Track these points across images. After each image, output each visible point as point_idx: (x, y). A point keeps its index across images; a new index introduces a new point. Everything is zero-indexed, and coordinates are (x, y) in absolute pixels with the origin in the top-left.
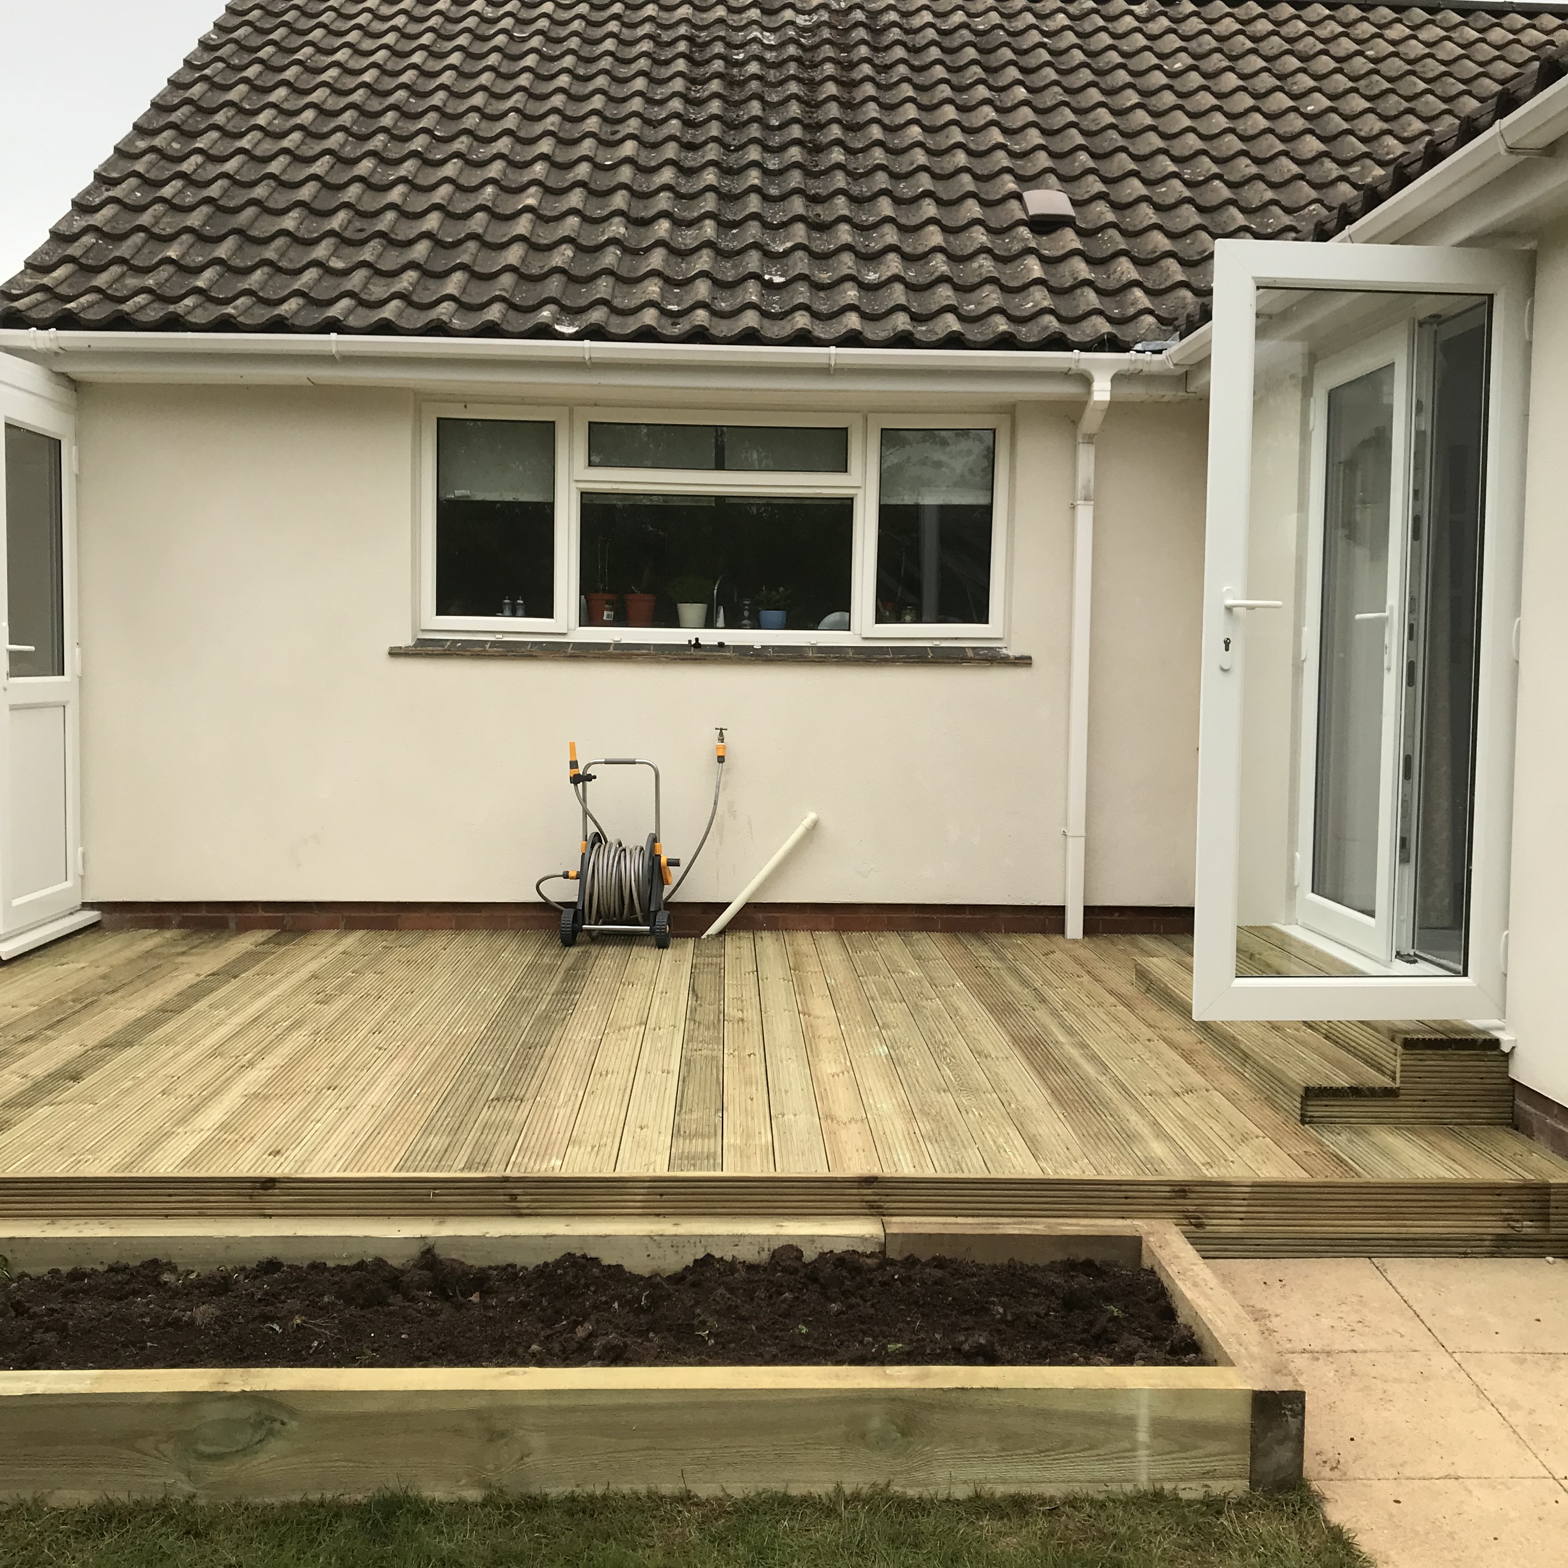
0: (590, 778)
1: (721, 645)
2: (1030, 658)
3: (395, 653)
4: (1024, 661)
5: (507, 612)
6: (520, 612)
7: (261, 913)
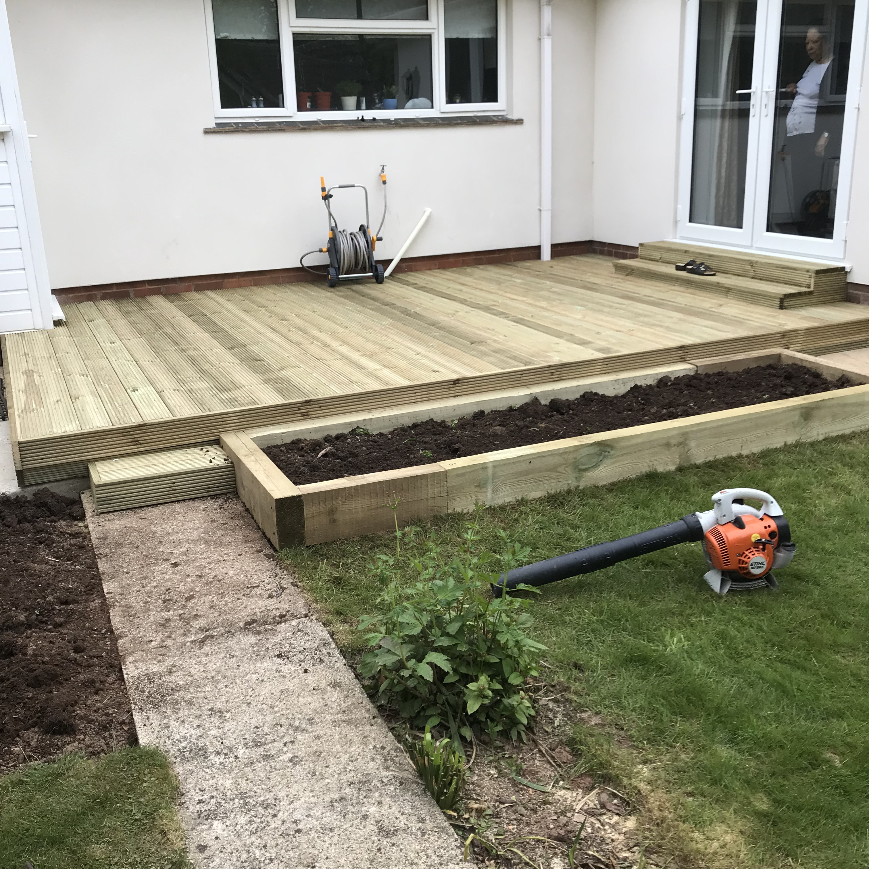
0: (331, 196)
1: (374, 119)
2: (522, 120)
3: (207, 132)
4: (519, 122)
5: (254, 104)
6: (262, 105)
7: (147, 287)
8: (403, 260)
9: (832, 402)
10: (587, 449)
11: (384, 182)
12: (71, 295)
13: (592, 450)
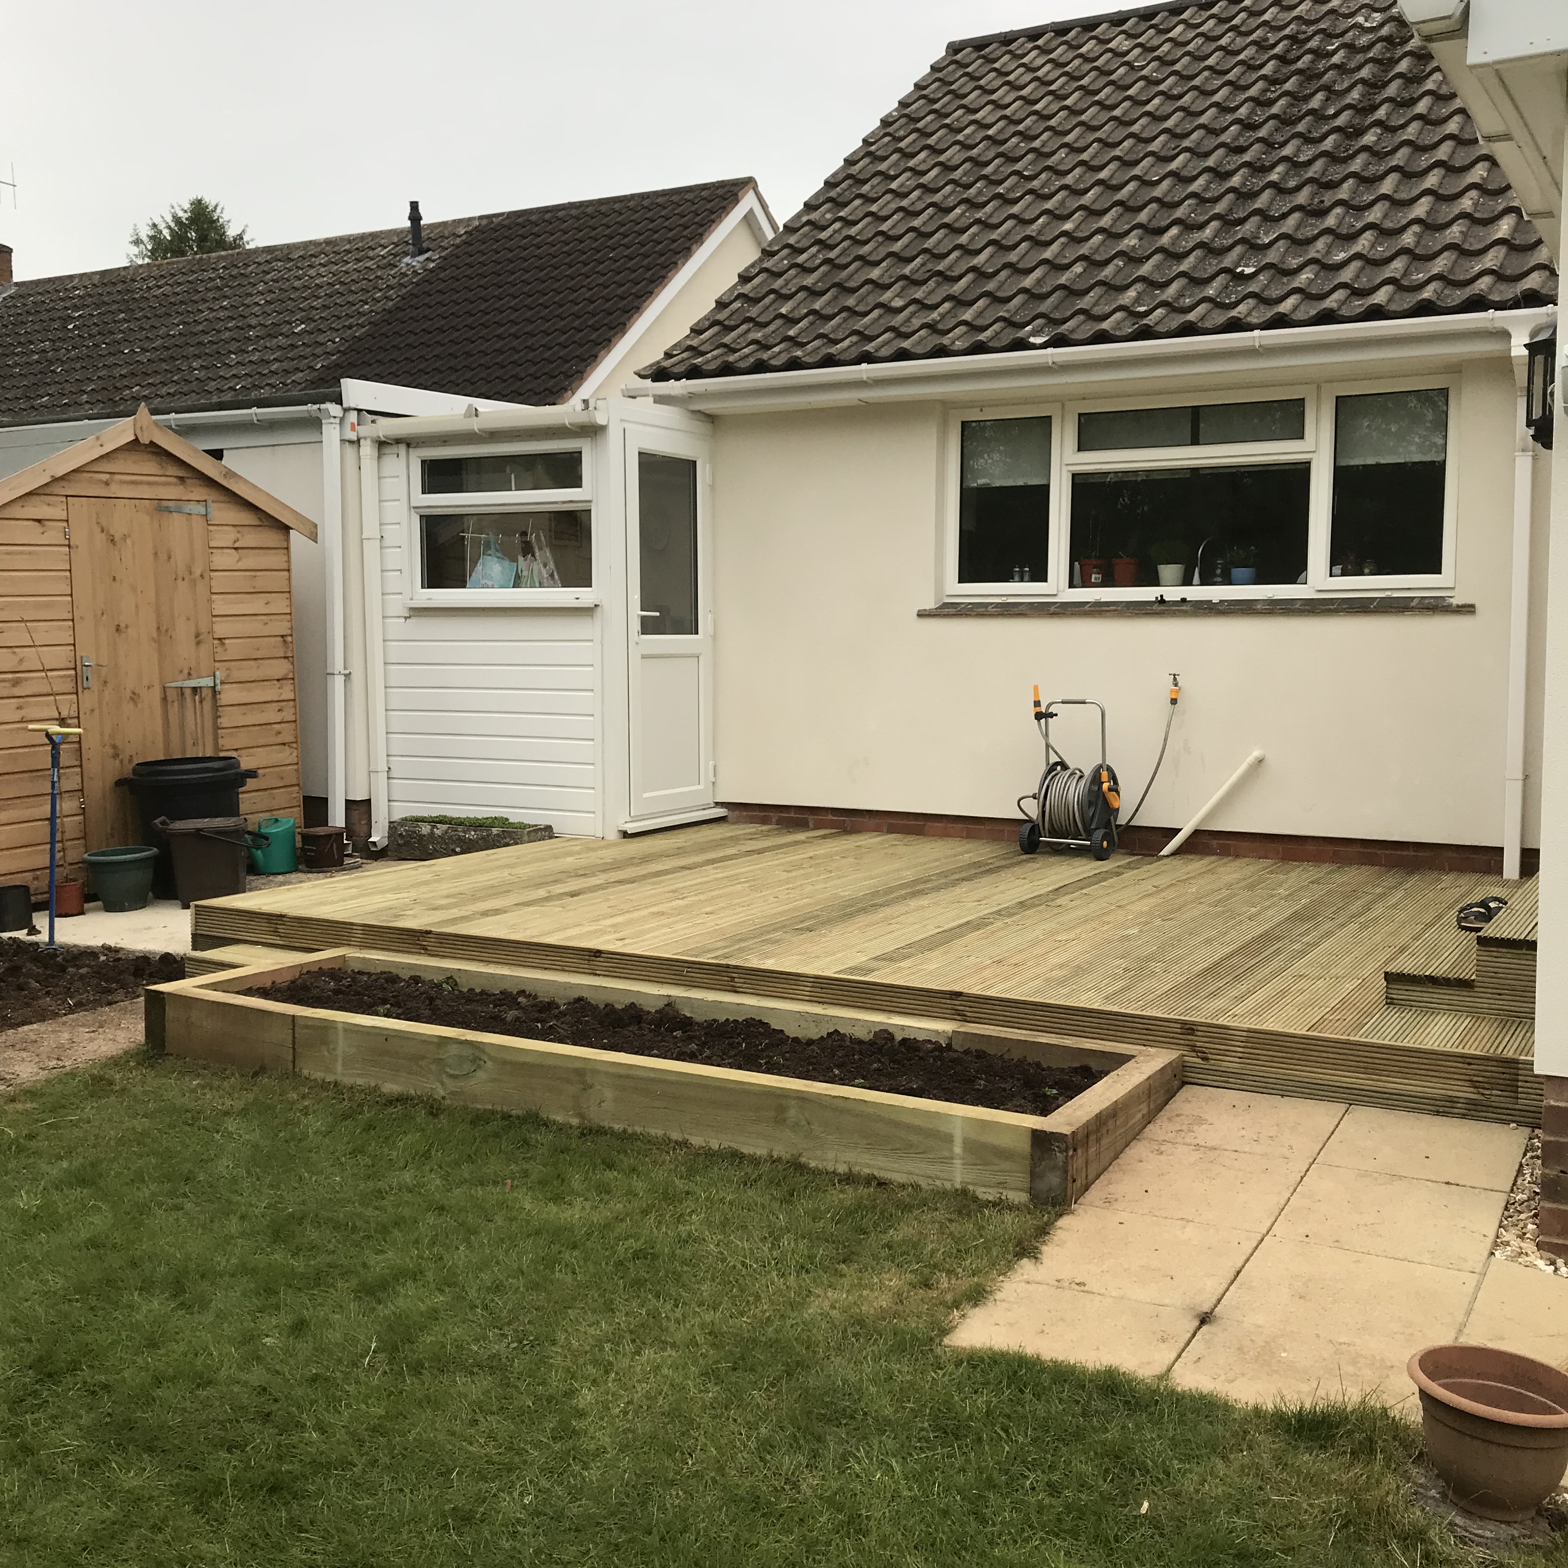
0: (1052, 715)
1: (1184, 600)
2: (1473, 606)
3: (922, 615)
4: (1468, 609)
5: (1017, 578)
6: (1026, 577)
7: (830, 817)
8: (1196, 833)
10: (456, 1046)
11: (1174, 701)
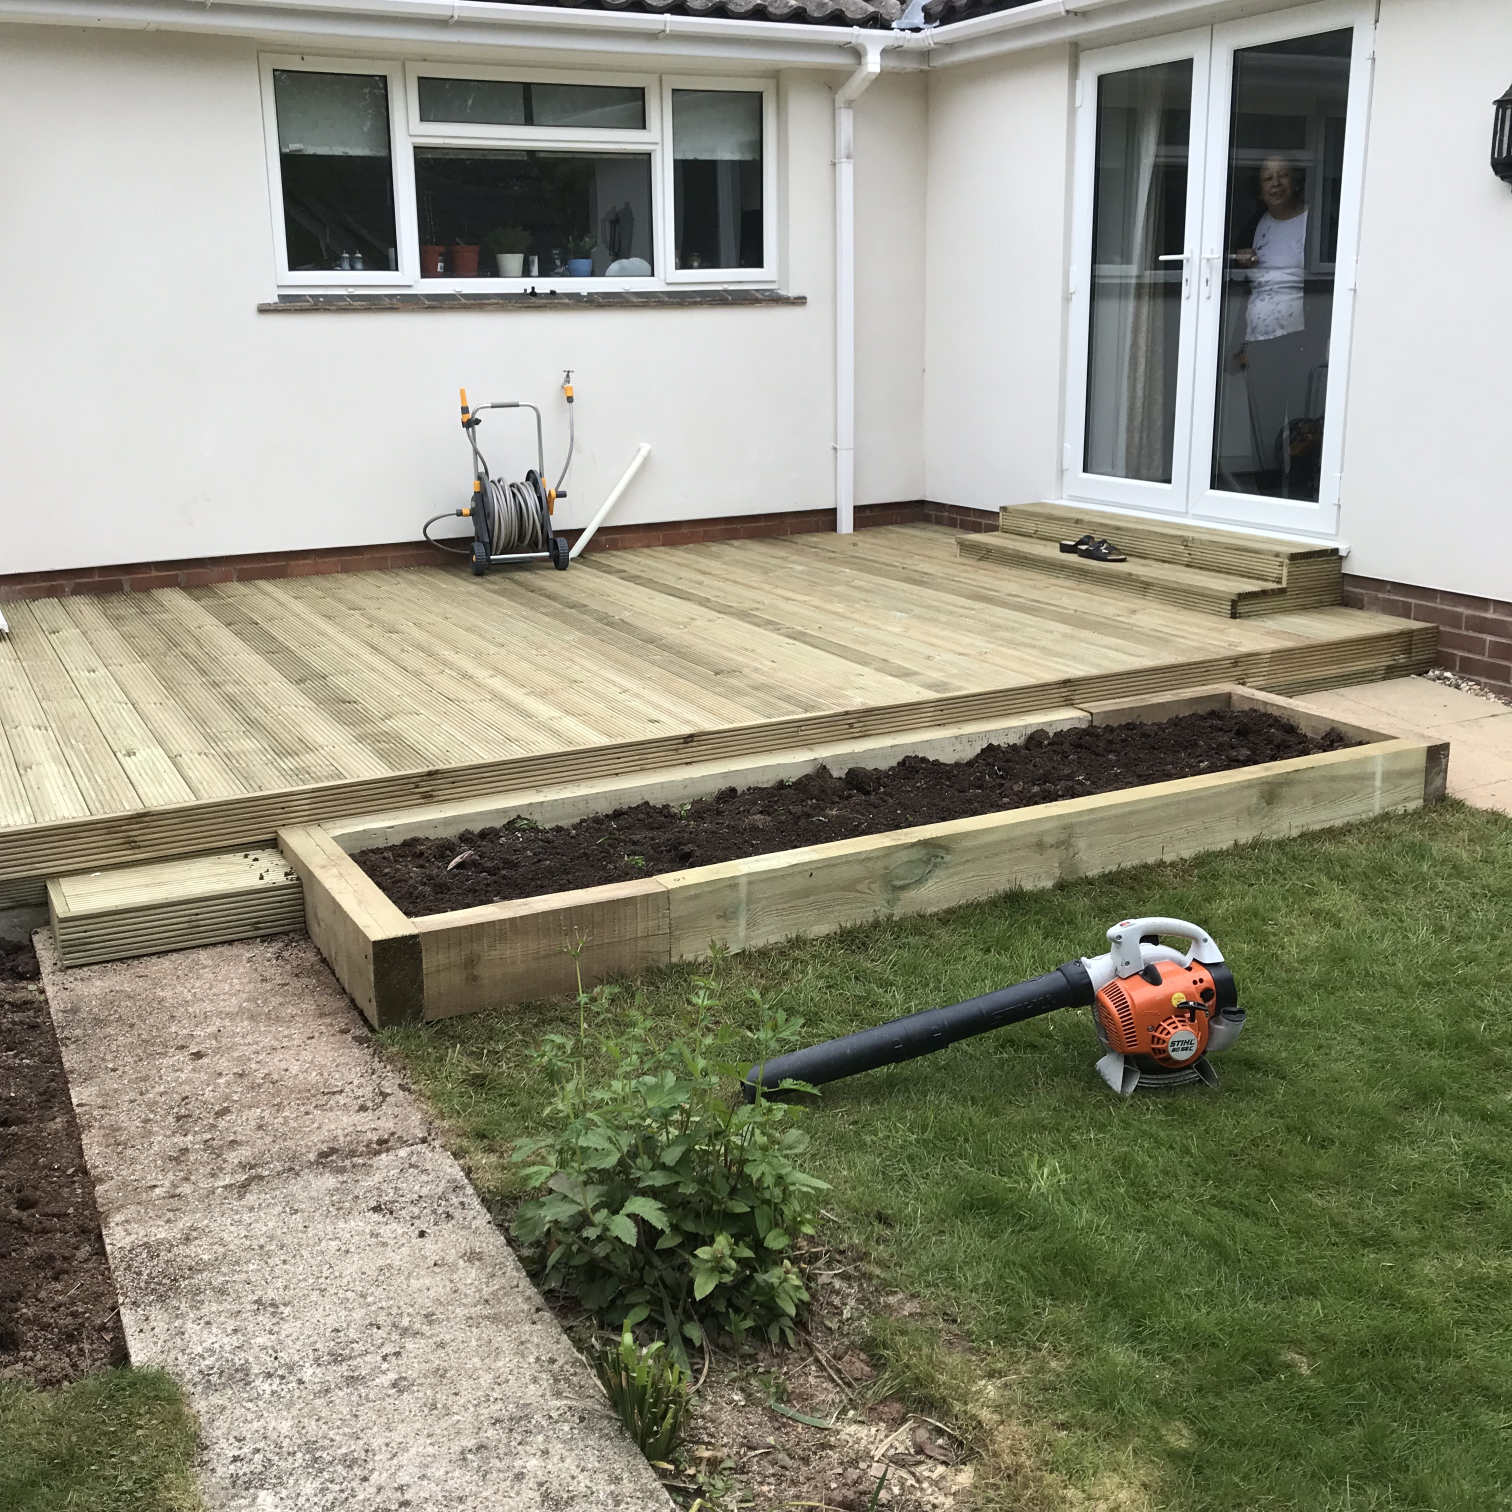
0: (478, 422)
1: (553, 293)
2: (805, 298)
3: (263, 310)
4: (800, 301)
5: (346, 265)
6: (359, 266)
7: (154, 573)
8: (601, 531)
9: (1312, 774)
10: (906, 852)
11: (570, 400)
12: (18, 587)
13: (916, 854)
